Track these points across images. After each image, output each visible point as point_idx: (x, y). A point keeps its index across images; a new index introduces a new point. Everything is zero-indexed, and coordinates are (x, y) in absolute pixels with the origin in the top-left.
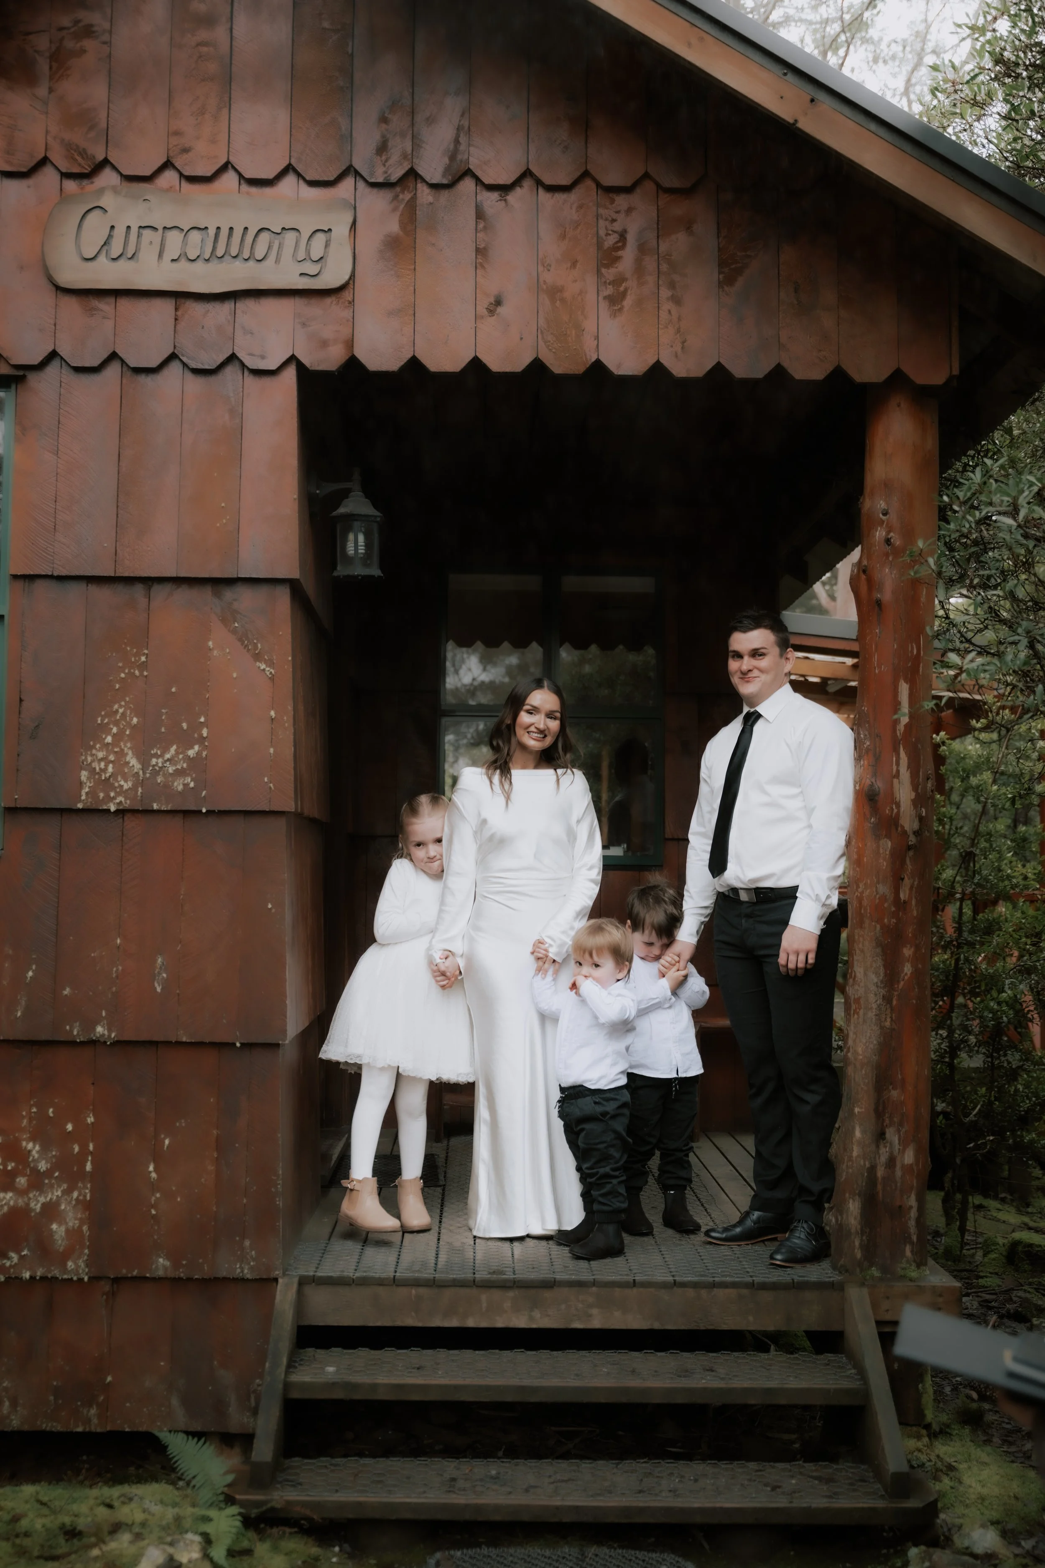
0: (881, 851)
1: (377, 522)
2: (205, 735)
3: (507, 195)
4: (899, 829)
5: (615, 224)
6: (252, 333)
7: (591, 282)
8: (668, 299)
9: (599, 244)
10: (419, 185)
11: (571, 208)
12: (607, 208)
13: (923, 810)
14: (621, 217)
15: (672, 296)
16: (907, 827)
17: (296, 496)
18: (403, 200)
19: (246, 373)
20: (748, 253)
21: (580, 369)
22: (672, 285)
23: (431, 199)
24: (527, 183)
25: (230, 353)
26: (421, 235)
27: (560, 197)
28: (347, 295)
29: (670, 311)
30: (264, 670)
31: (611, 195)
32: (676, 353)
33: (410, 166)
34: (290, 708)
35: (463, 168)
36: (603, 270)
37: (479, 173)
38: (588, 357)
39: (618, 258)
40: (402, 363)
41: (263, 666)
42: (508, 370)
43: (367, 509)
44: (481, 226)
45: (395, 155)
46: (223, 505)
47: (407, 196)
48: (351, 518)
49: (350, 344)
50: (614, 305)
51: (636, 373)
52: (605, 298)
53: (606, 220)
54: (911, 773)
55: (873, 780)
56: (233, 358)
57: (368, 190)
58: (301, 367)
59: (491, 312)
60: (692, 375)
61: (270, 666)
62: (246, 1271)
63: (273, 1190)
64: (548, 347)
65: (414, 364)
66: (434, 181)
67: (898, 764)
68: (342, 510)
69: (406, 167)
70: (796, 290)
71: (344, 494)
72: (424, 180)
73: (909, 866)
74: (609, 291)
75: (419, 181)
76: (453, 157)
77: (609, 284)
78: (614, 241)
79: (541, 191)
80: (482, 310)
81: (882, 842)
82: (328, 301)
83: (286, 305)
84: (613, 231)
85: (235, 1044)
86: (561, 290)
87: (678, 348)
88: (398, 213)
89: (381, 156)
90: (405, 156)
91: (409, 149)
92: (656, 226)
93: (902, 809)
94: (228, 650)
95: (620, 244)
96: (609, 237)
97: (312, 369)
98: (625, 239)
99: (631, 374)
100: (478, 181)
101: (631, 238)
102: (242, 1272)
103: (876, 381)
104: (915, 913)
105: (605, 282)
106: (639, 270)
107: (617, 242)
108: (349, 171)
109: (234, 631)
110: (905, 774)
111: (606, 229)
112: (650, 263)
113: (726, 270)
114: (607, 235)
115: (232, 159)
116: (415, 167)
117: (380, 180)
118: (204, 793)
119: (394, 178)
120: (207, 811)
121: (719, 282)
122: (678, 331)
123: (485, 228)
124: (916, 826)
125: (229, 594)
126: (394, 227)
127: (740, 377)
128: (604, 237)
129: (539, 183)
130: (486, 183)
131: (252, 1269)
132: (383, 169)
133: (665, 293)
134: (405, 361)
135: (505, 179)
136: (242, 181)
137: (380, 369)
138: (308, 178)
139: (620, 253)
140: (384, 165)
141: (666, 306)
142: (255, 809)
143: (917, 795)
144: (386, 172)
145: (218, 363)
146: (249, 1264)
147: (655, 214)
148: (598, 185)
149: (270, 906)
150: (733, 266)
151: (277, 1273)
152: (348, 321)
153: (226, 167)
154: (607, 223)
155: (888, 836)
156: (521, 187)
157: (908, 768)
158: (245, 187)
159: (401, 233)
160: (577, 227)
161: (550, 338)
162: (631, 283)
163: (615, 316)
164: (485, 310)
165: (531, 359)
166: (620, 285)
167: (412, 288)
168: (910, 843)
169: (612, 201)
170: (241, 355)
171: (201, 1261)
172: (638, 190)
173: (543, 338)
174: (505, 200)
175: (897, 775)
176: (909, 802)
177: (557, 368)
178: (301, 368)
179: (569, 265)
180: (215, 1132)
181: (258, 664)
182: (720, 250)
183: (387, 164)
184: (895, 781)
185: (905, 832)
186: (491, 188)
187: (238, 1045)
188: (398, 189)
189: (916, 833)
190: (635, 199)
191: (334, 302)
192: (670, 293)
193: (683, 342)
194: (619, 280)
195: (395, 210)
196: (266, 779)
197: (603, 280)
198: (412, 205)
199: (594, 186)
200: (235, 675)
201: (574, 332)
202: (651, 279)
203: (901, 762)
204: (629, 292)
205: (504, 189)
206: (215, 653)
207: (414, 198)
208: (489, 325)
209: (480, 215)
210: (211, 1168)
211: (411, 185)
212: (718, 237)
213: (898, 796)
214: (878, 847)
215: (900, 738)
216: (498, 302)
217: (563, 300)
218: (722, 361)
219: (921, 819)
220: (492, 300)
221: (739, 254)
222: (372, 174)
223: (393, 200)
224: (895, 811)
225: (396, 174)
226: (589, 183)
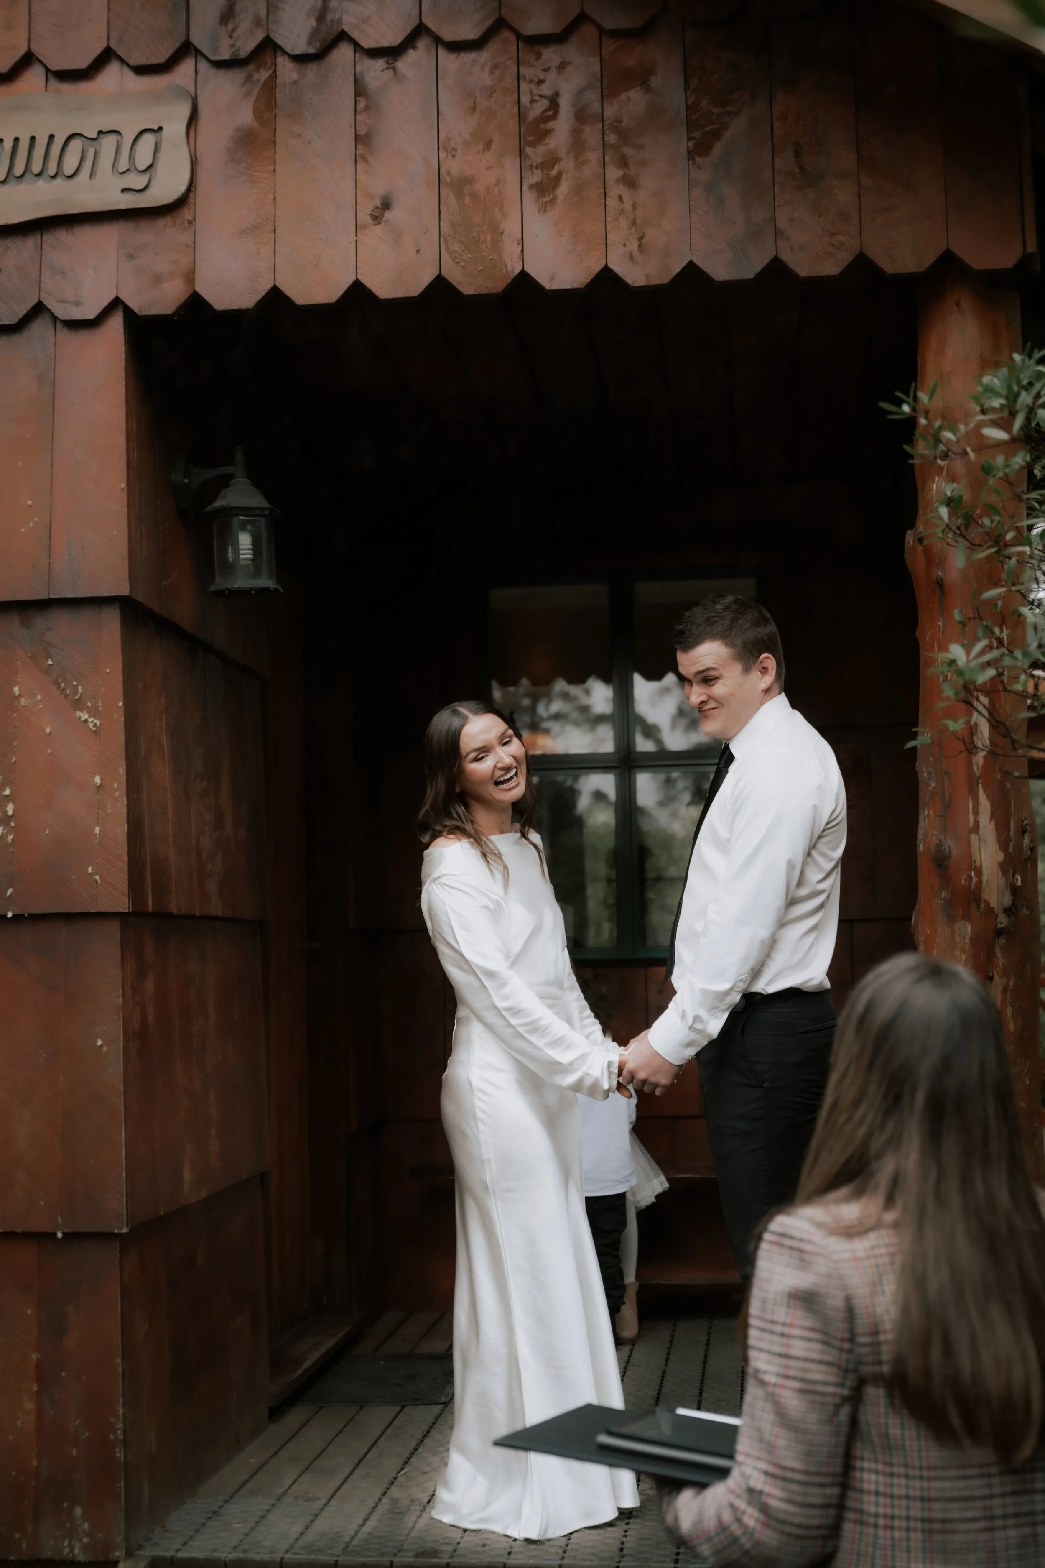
0: (957, 939)
1: (265, 516)
2: (10, 812)
3: (397, 60)
4: (982, 906)
5: (542, 86)
6: (63, 273)
7: (511, 168)
8: (618, 181)
9: (521, 116)
10: (280, 59)
11: (483, 70)
12: (531, 66)
13: (1018, 877)
14: (551, 76)
15: (624, 176)
16: (993, 903)
17: (123, 486)
18: (258, 80)
19: (59, 326)
20: (728, 109)
21: (497, 286)
22: (623, 162)
23: (294, 76)
24: (422, 44)
25: (35, 301)
26: (282, 124)
27: (468, 57)
28: (186, 214)
29: (620, 198)
30: (86, 721)
31: (536, 48)
32: (631, 254)
33: (264, 35)
34: (122, 771)
35: (335, 30)
36: (528, 150)
37: (355, 35)
38: (510, 269)
39: (549, 132)
40: (260, 297)
41: (84, 716)
42: (400, 295)
43: (256, 500)
44: (362, 104)
45: (244, 23)
46: (29, 503)
47: (264, 75)
48: (231, 512)
49: (190, 277)
50: (543, 195)
51: (575, 285)
52: (531, 187)
53: (531, 81)
54: (997, 825)
55: (942, 837)
56: (39, 309)
57: (213, 71)
58: (129, 313)
59: (377, 218)
60: (655, 282)
61: (95, 717)
62: (76, 1551)
63: (112, 1437)
64: (454, 259)
65: (275, 297)
66: (297, 52)
67: (976, 812)
68: (219, 503)
69: (260, 36)
70: (797, 155)
71: (225, 481)
72: (284, 52)
73: (1000, 958)
74: (537, 176)
75: (279, 53)
76: (321, 18)
77: (537, 168)
78: (542, 109)
79: (441, 51)
80: (364, 217)
81: (957, 926)
82: (161, 222)
83: (109, 233)
84: (540, 96)
85: (55, 1234)
86: (468, 181)
87: (634, 246)
88: (253, 99)
89: (226, 26)
90: (257, 22)
91: (263, 13)
92: (599, 84)
93: (985, 878)
94: (39, 697)
95: (550, 113)
96: (535, 104)
97: (143, 313)
98: (557, 105)
99: (568, 287)
100: (357, 46)
101: (565, 104)
102: (72, 1551)
103: (916, 270)
104: (1012, 1027)
105: (531, 166)
106: (578, 145)
107: (545, 111)
108: (186, 50)
109: (48, 671)
110: (987, 827)
111: (531, 93)
112: (592, 134)
113: (697, 134)
114: (533, 101)
115: (34, 48)
116: (272, 36)
117: (226, 56)
118: (10, 891)
119: (244, 53)
120: (14, 916)
121: (689, 151)
122: (634, 223)
123: (367, 108)
124: (1007, 900)
125: (40, 622)
126: (246, 116)
127: (721, 279)
128: (528, 105)
129: (438, 40)
130: (366, 46)
131: (84, 1547)
132: (230, 42)
133: (614, 173)
134: (263, 293)
135: (392, 38)
136: (50, 76)
137: (230, 308)
138: (131, 63)
139: (550, 125)
140: (231, 37)
141: (616, 190)
142: (77, 910)
143: (1008, 856)
144: (233, 46)
145: (21, 316)
146: (81, 1540)
147: (597, 68)
148: (519, 36)
149: (99, 1043)
150: (708, 129)
151: (118, 1553)
152: (188, 246)
153: (28, 60)
154: (533, 86)
155: (967, 917)
156: (414, 48)
157: (992, 817)
158: (54, 83)
159: (256, 125)
160: (490, 96)
161: (457, 247)
162: (567, 164)
163: (545, 211)
164: (368, 217)
165: (432, 278)
166: (553, 167)
167: (271, 197)
168: (999, 926)
169: (539, 56)
170: (50, 303)
171: (17, 1535)
172: (574, 39)
173: (447, 248)
174: (394, 69)
175: (976, 828)
176: (996, 868)
177: (467, 288)
178: (130, 315)
179: (481, 147)
180: (34, 1356)
181: (78, 713)
182: (688, 108)
183: (235, 35)
184: (974, 837)
185: (990, 911)
186: (375, 53)
187: (60, 1235)
188: (251, 67)
189: (1008, 911)
190: (571, 51)
191: (170, 224)
192: (619, 173)
193: (641, 239)
194: (552, 160)
195: (247, 95)
196: (90, 870)
197: (528, 163)
198: (270, 85)
199: (513, 38)
200: (48, 730)
201: (489, 237)
202: (594, 157)
203: (981, 809)
204: (564, 176)
205: (392, 53)
206: (23, 701)
207: (274, 76)
208: (374, 236)
209: (360, 90)
210: (29, 1405)
211: (268, 60)
212: (686, 91)
213: (978, 859)
214: (953, 933)
215: (978, 774)
216: (386, 205)
217: (474, 195)
218: (694, 260)
219: (1014, 890)
220: (378, 202)
221: (715, 111)
222: (215, 50)
223: (245, 82)
224: (975, 880)
225: (247, 47)
226: (507, 34)
